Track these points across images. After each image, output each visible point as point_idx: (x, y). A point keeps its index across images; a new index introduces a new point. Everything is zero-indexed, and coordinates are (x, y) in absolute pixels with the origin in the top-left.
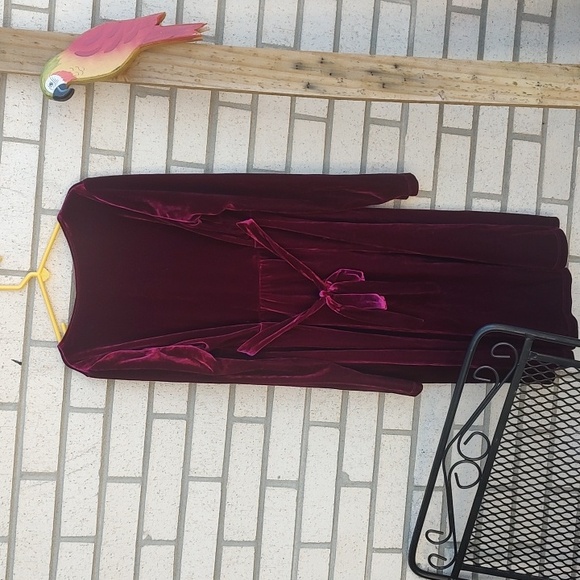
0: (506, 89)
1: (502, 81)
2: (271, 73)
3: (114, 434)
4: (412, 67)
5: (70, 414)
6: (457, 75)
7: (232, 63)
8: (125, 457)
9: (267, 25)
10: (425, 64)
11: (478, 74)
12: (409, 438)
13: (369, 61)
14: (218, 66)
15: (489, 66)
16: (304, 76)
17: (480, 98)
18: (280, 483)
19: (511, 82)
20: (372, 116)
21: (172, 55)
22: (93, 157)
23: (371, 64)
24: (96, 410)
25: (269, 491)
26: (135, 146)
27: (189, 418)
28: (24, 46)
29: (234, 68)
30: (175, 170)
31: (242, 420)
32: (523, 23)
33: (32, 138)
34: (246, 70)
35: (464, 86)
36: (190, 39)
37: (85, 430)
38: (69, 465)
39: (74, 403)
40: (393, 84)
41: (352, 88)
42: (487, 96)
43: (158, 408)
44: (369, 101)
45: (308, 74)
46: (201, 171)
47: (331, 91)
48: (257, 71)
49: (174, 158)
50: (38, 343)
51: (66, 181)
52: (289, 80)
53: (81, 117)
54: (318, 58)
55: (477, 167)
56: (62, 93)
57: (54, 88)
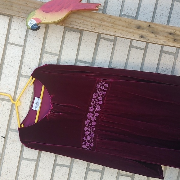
2: (126, 29)
3: (39, 170)
5: (22, 161)
7: (109, 22)
9: (125, 6)
13: (170, 29)
14: (103, 23)
16: (140, 32)
20: (164, 50)
21: (84, 16)
22: (45, 55)
24: (33, 160)
26: (63, 52)
28: (21, 5)
29: (110, 25)
30: (79, 64)
31: (92, 170)
33: (20, 44)
34: (115, 26)
36: (93, 10)
37: (28, 168)
39: (24, 156)
41: (161, 40)
43: (58, 162)
45: (142, 31)
46: (89, 65)
47: (151, 40)
48: (120, 27)
49: (79, 59)
50: (13, 130)
51: (32, 64)
52: (133, 33)
53: (42, 37)
54: (148, 25)
56: (35, 28)
57: (32, 25)
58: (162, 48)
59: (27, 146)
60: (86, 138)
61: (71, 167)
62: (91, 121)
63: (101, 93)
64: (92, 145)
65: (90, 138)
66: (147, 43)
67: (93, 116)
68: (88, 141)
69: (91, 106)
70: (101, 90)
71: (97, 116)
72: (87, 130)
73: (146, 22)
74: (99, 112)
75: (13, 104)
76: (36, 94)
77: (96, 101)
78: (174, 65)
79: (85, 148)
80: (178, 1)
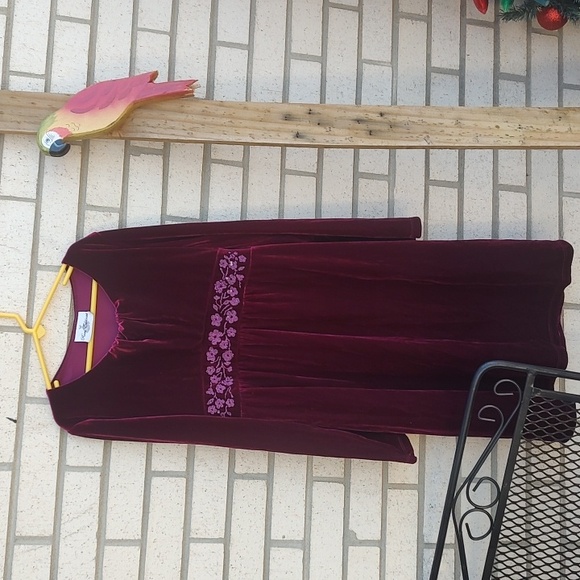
0: (490, 132)
1: (485, 125)
2: (262, 125)
3: (112, 493)
4: (397, 115)
5: (66, 473)
6: (441, 121)
7: (223, 116)
8: (124, 520)
10: (409, 111)
11: (461, 119)
12: (416, 492)
13: (355, 111)
14: (209, 120)
15: (471, 111)
16: (293, 127)
17: (464, 141)
18: (285, 543)
19: (493, 125)
20: (360, 170)
21: (164, 110)
22: (89, 213)
23: (358, 114)
24: (93, 469)
25: (274, 552)
26: (130, 202)
27: (188, 475)
28: (21, 107)
29: (226, 121)
31: (243, 477)
32: (500, 81)
33: (28, 196)
34: (236, 122)
35: (447, 131)
36: (182, 95)
37: (82, 489)
38: (65, 528)
39: (70, 462)
40: (380, 131)
41: (340, 136)
42: (471, 140)
43: (156, 465)
44: (357, 148)
45: (297, 125)
48: (248, 123)
49: (168, 214)
50: (33, 400)
51: (61, 236)
52: (279, 130)
53: (77, 175)
54: (306, 109)
55: (466, 218)
56: (59, 149)
57: (50, 143)
58: (355, 167)
60: (215, 391)
62: (221, 352)
63: (232, 280)
64: (231, 403)
65: (224, 388)
68: (220, 396)
69: (214, 312)
70: (231, 272)
71: (233, 335)
72: (215, 373)
73: (301, 104)
74: (234, 325)
75: (27, 336)
77: (224, 300)
78: (391, 202)
79: (216, 414)
80: (370, 62)
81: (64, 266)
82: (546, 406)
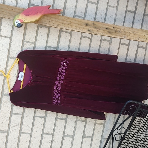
1: (141, 35)
2: (79, 26)
3: (24, 121)
4: (118, 28)
5: (12, 115)
6: (129, 32)
7: (68, 22)
8: (27, 128)
9: (77, 10)
10: (121, 28)
11: (135, 32)
12: (103, 125)
14: (64, 22)
15: (138, 30)
16: (88, 28)
17: (135, 39)
18: (68, 136)
19: (143, 35)
20: (103, 38)
21: (52, 18)
22: (25, 43)
23: (107, 26)
24: (20, 114)
25: (65, 138)
26: (37, 41)
28: (9, 10)
29: (69, 23)
30: (48, 49)
31: (59, 119)
32: (145, 16)
33: (8, 36)
34: (72, 24)
35: (131, 35)
37: (16, 119)
38: (11, 129)
39: (14, 112)
40: (112, 32)
42: (137, 38)
43: (37, 114)
46: (55, 50)
47: (95, 33)
48: (75, 25)
49: (48, 45)
50: (5, 95)
51: (17, 50)
52: (84, 28)
53: (23, 32)
54: (92, 23)
55: (128, 54)
56: (19, 26)
57: (17, 24)
58: (101, 37)
59: (16, 105)
60: (55, 98)
61: (45, 117)
62: (58, 86)
63: (64, 68)
64: (59, 102)
65: (58, 97)
66: (92, 35)
67: (59, 83)
69: (58, 76)
70: (64, 66)
71: (62, 82)
72: (56, 92)
73: (91, 21)
74: (63, 80)
75: (5, 77)
76: (20, 70)
77: (61, 73)
78: (109, 48)
79: (55, 104)
80: (111, 6)
81: (17, 58)
82: (142, 113)
